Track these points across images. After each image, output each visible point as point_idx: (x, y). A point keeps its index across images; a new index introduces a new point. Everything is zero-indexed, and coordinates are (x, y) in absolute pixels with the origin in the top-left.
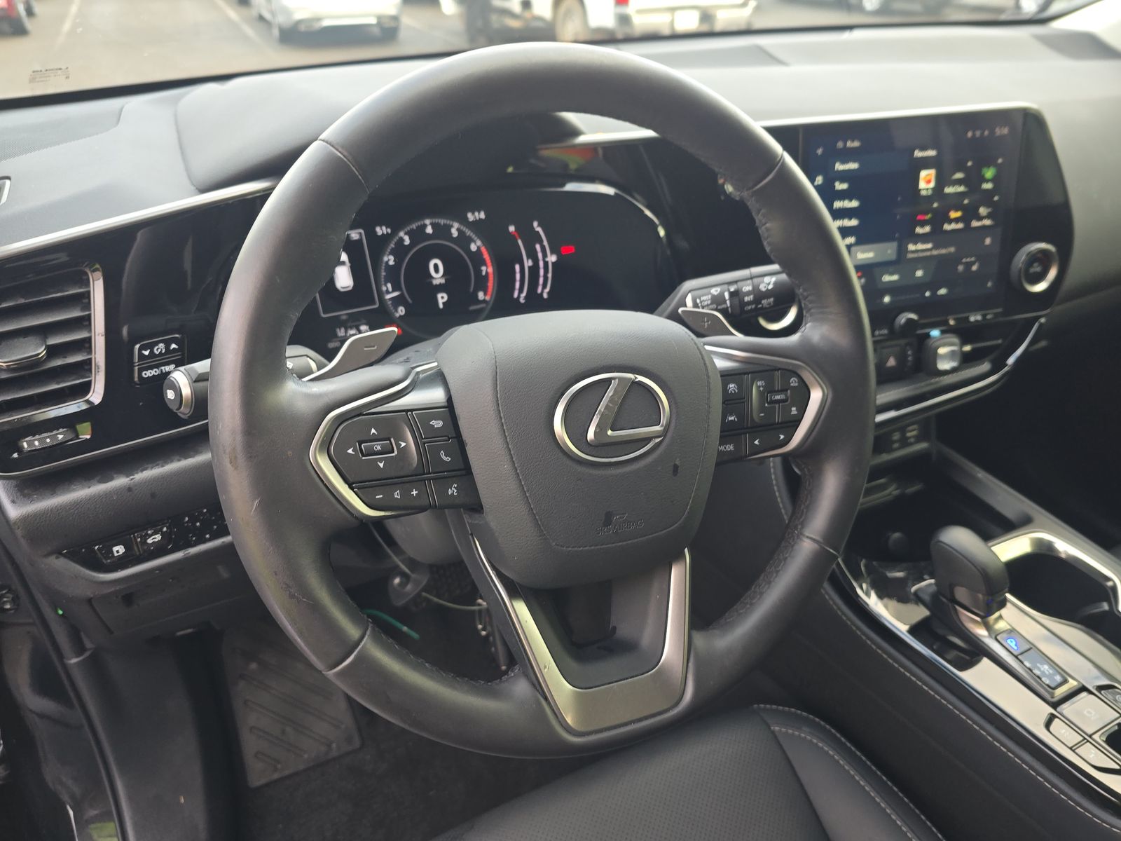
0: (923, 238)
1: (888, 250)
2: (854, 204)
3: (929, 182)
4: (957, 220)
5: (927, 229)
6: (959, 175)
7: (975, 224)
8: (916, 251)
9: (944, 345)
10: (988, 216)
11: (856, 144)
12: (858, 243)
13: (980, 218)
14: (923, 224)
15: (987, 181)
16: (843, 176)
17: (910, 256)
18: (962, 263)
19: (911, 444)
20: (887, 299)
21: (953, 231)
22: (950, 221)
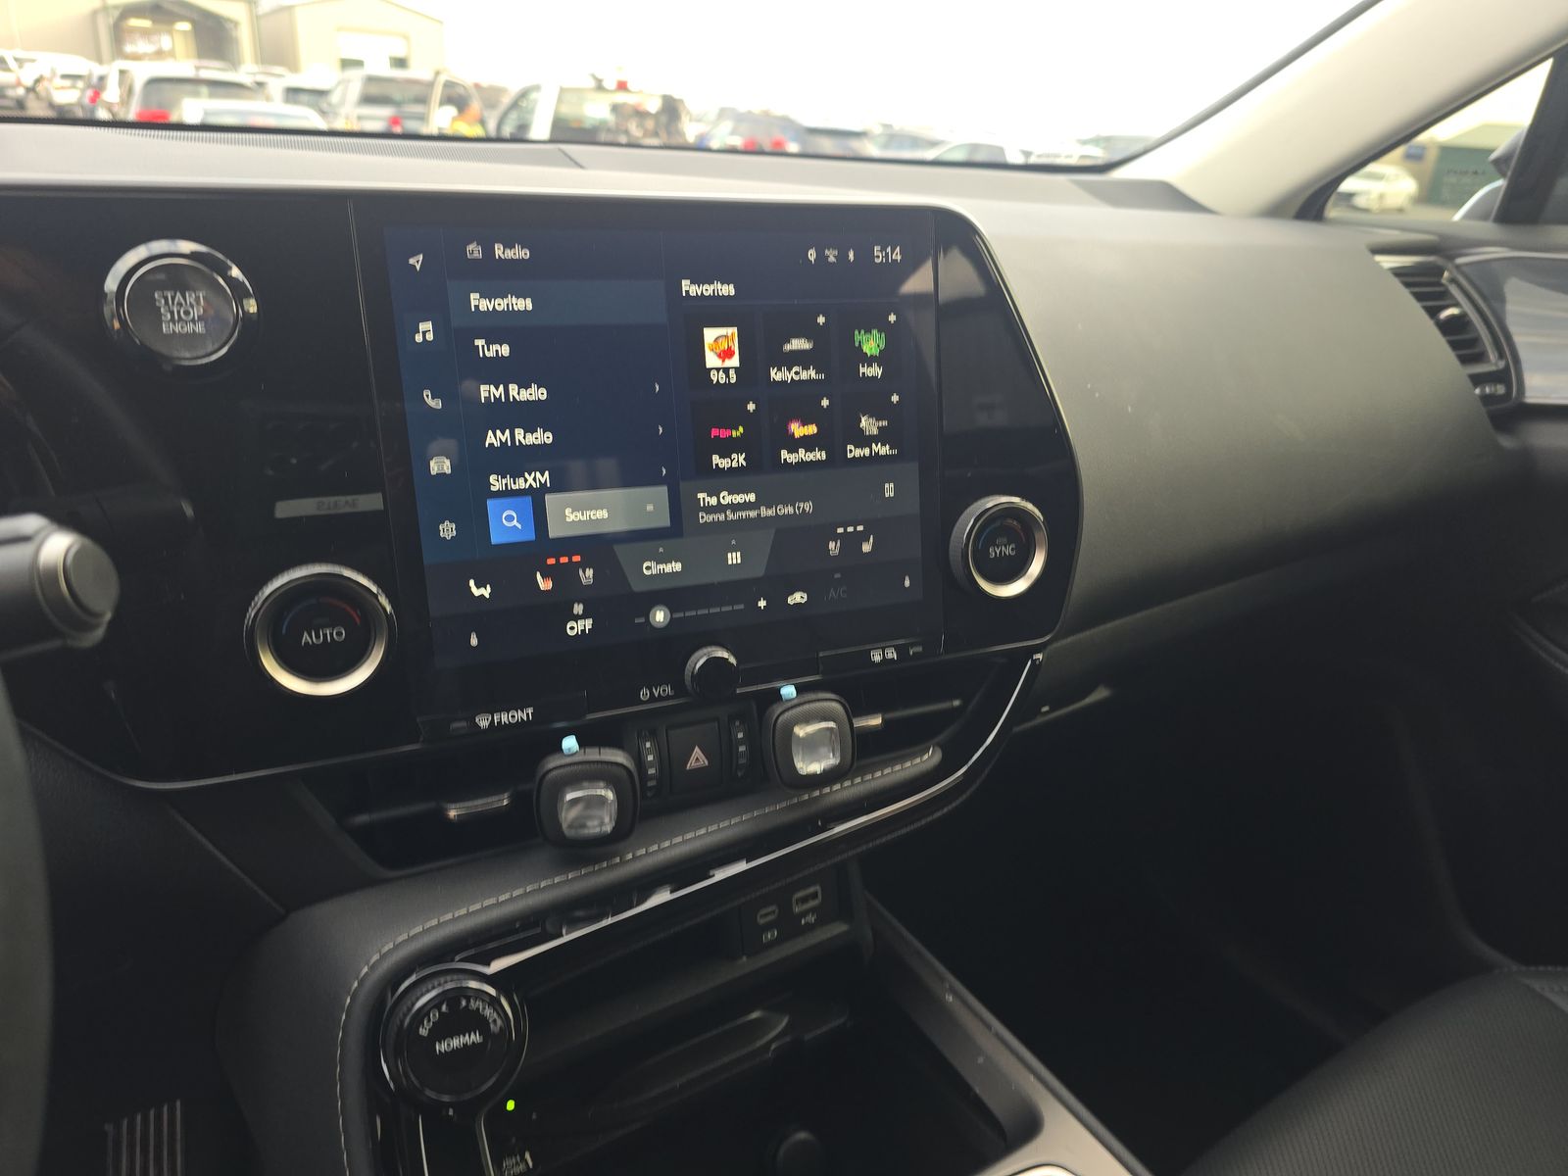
0: (732, 480)
1: (650, 505)
2: (536, 393)
3: (727, 354)
4: (808, 443)
5: (739, 460)
6: (798, 344)
7: (855, 452)
8: (720, 508)
9: (807, 719)
10: (882, 437)
11: (520, 253)
12: (559, 485)
13: (864, 441)
14: (726, 448)
15: (870, 361)
16: (497, 327)
17: (705, 518)
18: (836, 537)
19: (810, 927)
20: (660, 616)
21: (802, 465)
22: (794, 445)
